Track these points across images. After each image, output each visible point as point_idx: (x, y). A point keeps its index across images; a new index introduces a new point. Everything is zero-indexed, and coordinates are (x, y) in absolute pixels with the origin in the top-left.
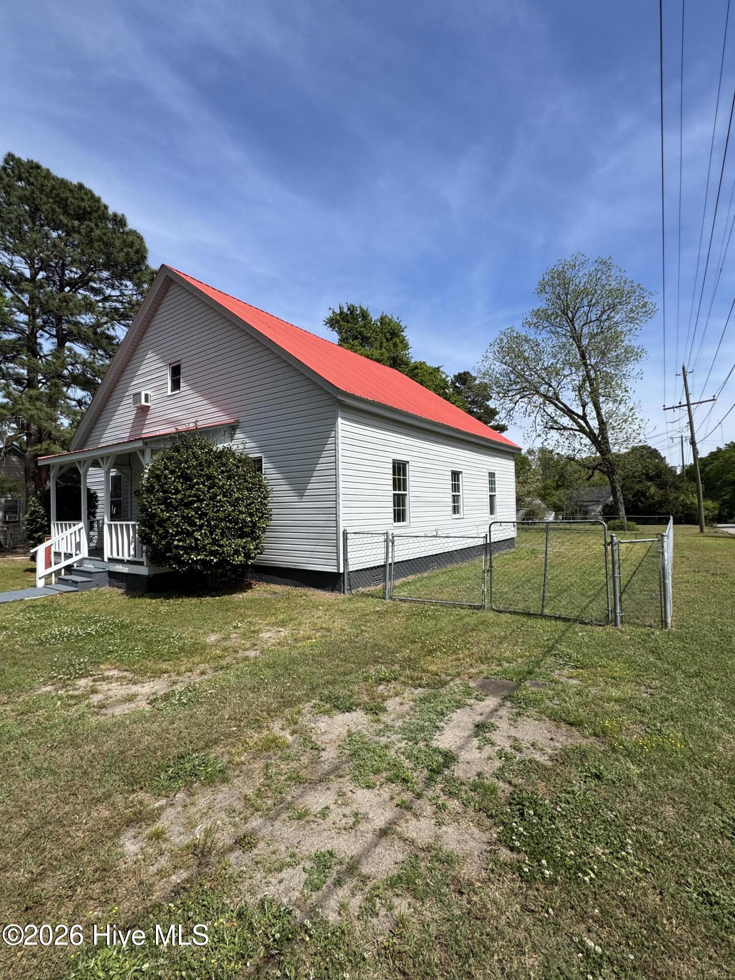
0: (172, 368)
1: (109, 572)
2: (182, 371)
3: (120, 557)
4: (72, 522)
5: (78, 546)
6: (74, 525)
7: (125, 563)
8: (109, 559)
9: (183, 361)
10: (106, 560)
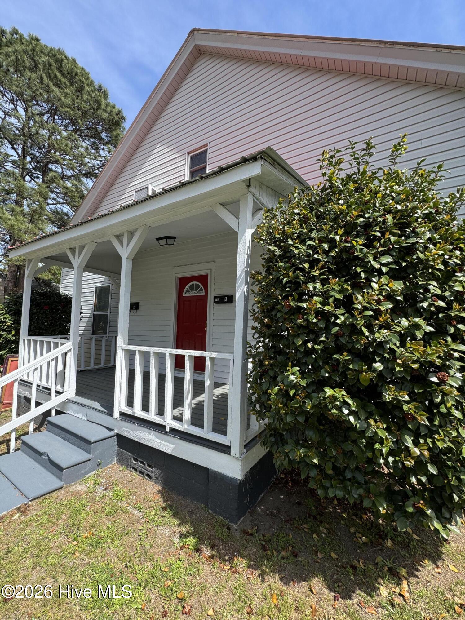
0: (192, 157)
1: (119, 437)
2: (209, 156)
3: (152, 416)
4: (52, 340)
5: (61, 377)
6: (56, 345)
7: (166, 433)
8: (122, 414)
9: (210, 145)
10: (116, 414)
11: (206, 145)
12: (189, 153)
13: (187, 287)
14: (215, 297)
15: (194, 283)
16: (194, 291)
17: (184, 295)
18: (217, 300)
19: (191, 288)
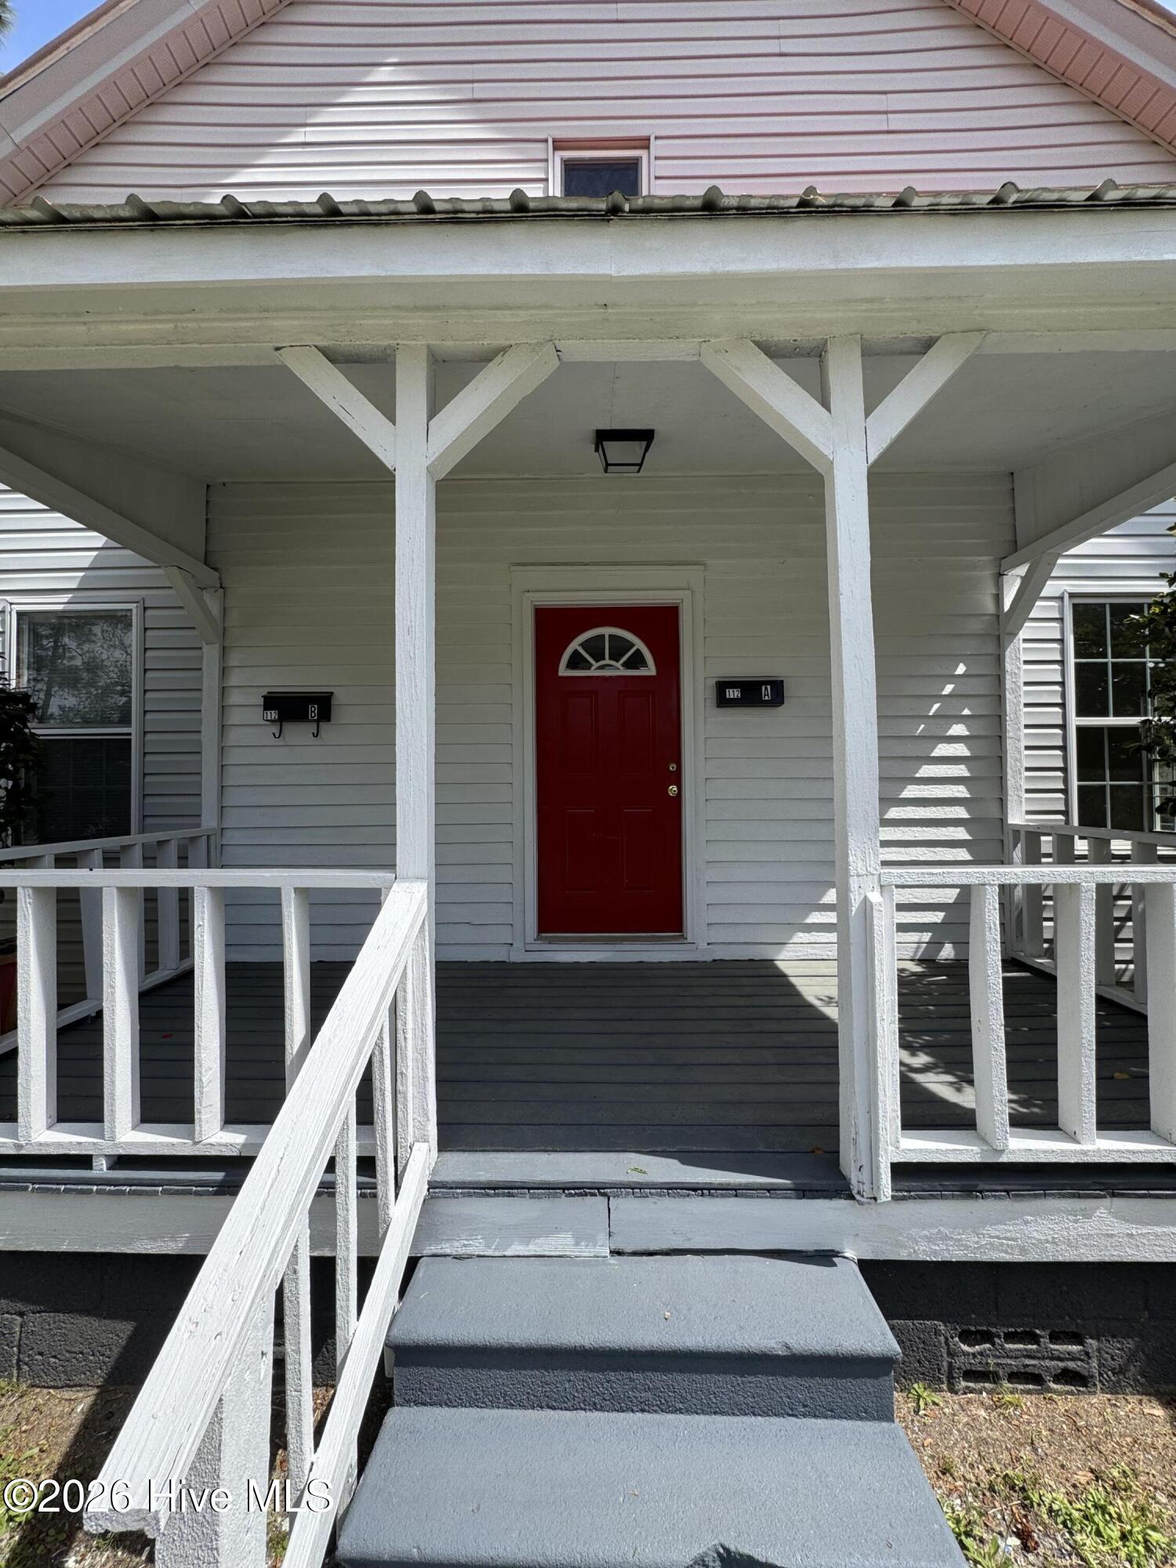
11: (644, 143)
12: (559, 145)
13: (575, 645)
14: (722, 686)
15: (607, 631)
16: (607, 661)
17: (563, 671)
18: (733, 694)
19: (595, 648)
